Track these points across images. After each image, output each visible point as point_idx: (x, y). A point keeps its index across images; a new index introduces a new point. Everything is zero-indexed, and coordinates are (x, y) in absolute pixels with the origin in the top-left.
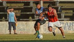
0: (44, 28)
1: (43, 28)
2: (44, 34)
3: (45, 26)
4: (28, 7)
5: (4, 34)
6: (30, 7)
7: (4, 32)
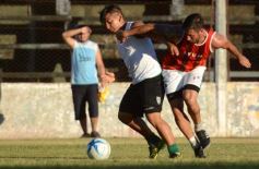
0: (233, 111)
1: (228, 113)
2: (231, 138)
3: (236, 105)
4: (164, 18)
5: (61, 136)
6: (170, 19)
7: (60, 129)
